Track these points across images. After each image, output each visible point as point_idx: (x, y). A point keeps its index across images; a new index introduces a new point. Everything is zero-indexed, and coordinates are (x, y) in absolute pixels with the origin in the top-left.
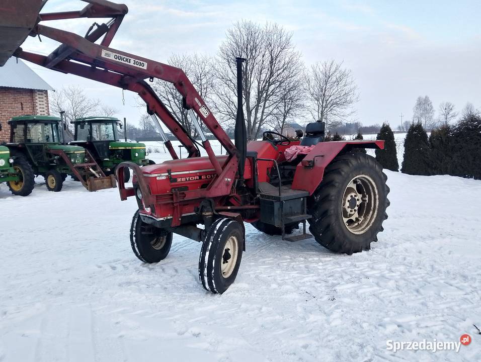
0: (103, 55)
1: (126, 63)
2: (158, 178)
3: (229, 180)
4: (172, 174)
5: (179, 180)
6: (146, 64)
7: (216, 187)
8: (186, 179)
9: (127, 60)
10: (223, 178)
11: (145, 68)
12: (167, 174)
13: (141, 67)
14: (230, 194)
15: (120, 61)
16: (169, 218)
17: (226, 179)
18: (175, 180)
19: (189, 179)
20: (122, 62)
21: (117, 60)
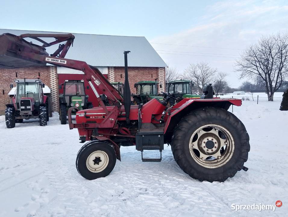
0: (46, 60)
1: (57, 62)
2: (79, 116)
3: (113, 119)
4: (87, 114)
5: (91, 117)
6: (66, 61)
7: (104, 123)
8: (95, 117)
9: (57, 61)
10: (108, 118)
11: (65, 63)
12: (84, 114)
13: (63, 63)
14: (114, 127)
15: (54, 61)
16: (85, 136)
17: (111, 119)
18: (89, 117)
19: (97, 117)
20: (55, 62)
21: (53, 61)
